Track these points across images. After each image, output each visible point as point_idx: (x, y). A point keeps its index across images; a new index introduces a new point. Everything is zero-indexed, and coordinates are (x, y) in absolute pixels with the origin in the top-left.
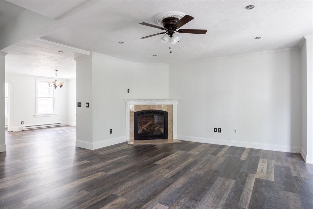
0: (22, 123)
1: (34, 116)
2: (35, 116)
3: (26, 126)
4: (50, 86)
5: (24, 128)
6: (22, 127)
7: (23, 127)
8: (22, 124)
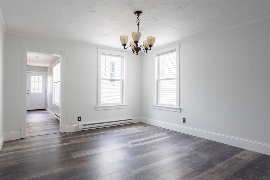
0: (78, 119)
1: (96, 107)
2: (97, 109)
3: (84, 124)
4: (126, 47)
5: (81, 128)
6: (78, 126)
7: (81, 125)
8: (78, 121)
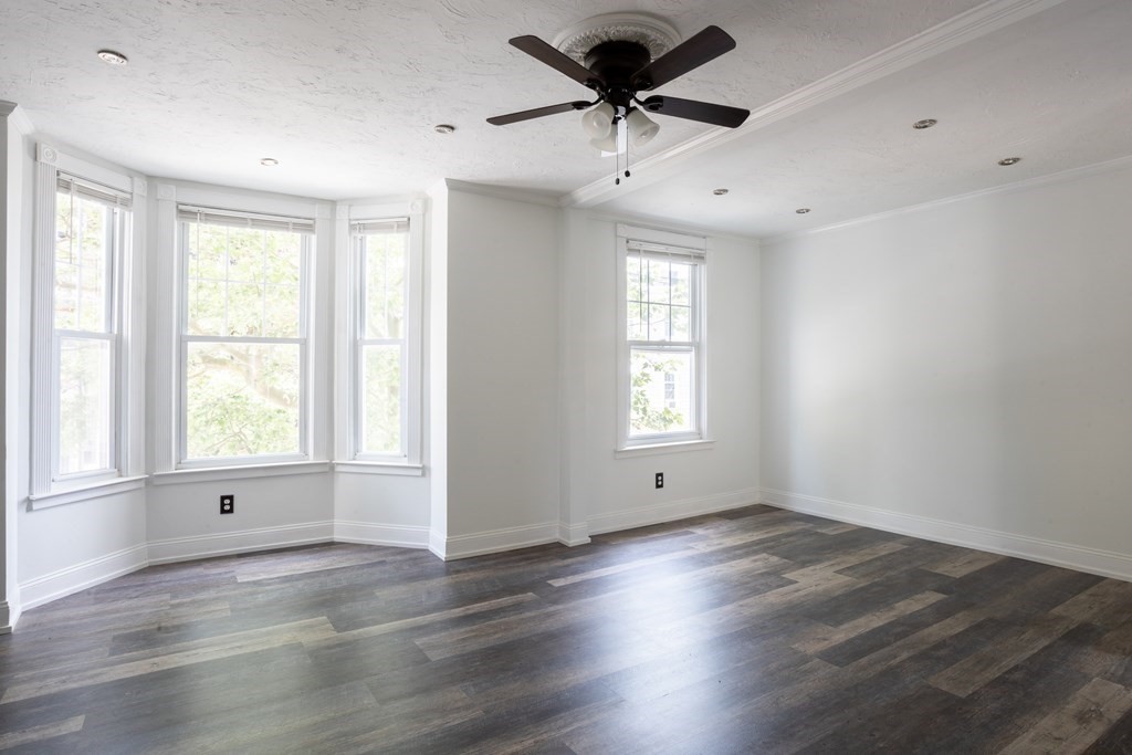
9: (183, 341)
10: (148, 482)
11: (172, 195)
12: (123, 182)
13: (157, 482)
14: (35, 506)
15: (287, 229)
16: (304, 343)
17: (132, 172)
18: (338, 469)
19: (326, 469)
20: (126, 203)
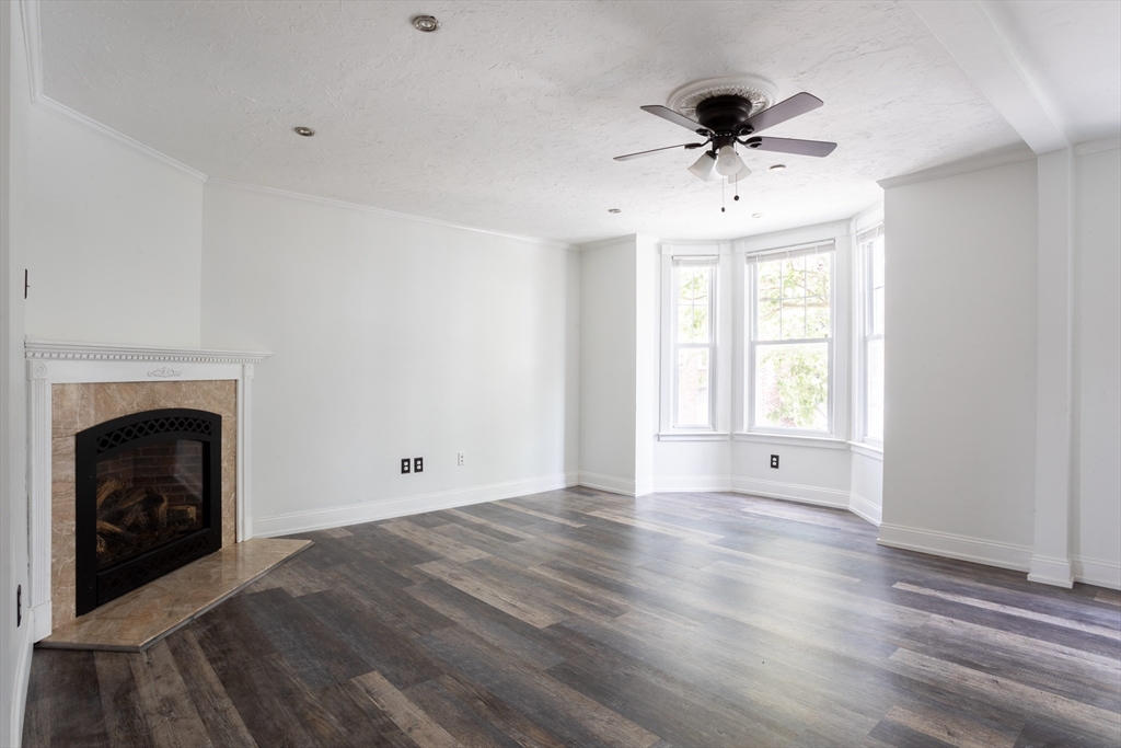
9: (753, 345)
10: (732, 437)
11: (743, 248)
12: (713, 250)
13: (736, 438)
14: (661, 439)
15: (814, 252)
16: (831, 342)
17: (718, 242)
18: (852, 449)
19: (844, 447)
20: (715, 262)
